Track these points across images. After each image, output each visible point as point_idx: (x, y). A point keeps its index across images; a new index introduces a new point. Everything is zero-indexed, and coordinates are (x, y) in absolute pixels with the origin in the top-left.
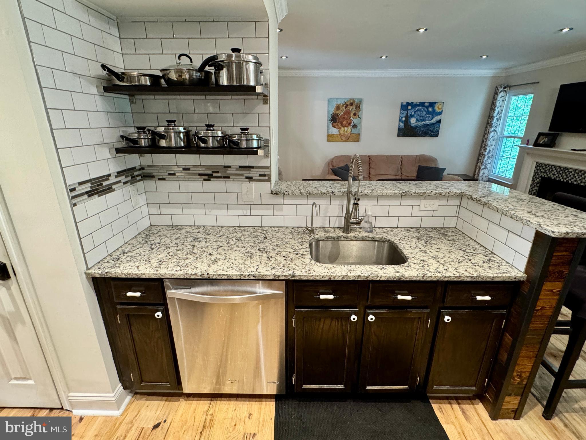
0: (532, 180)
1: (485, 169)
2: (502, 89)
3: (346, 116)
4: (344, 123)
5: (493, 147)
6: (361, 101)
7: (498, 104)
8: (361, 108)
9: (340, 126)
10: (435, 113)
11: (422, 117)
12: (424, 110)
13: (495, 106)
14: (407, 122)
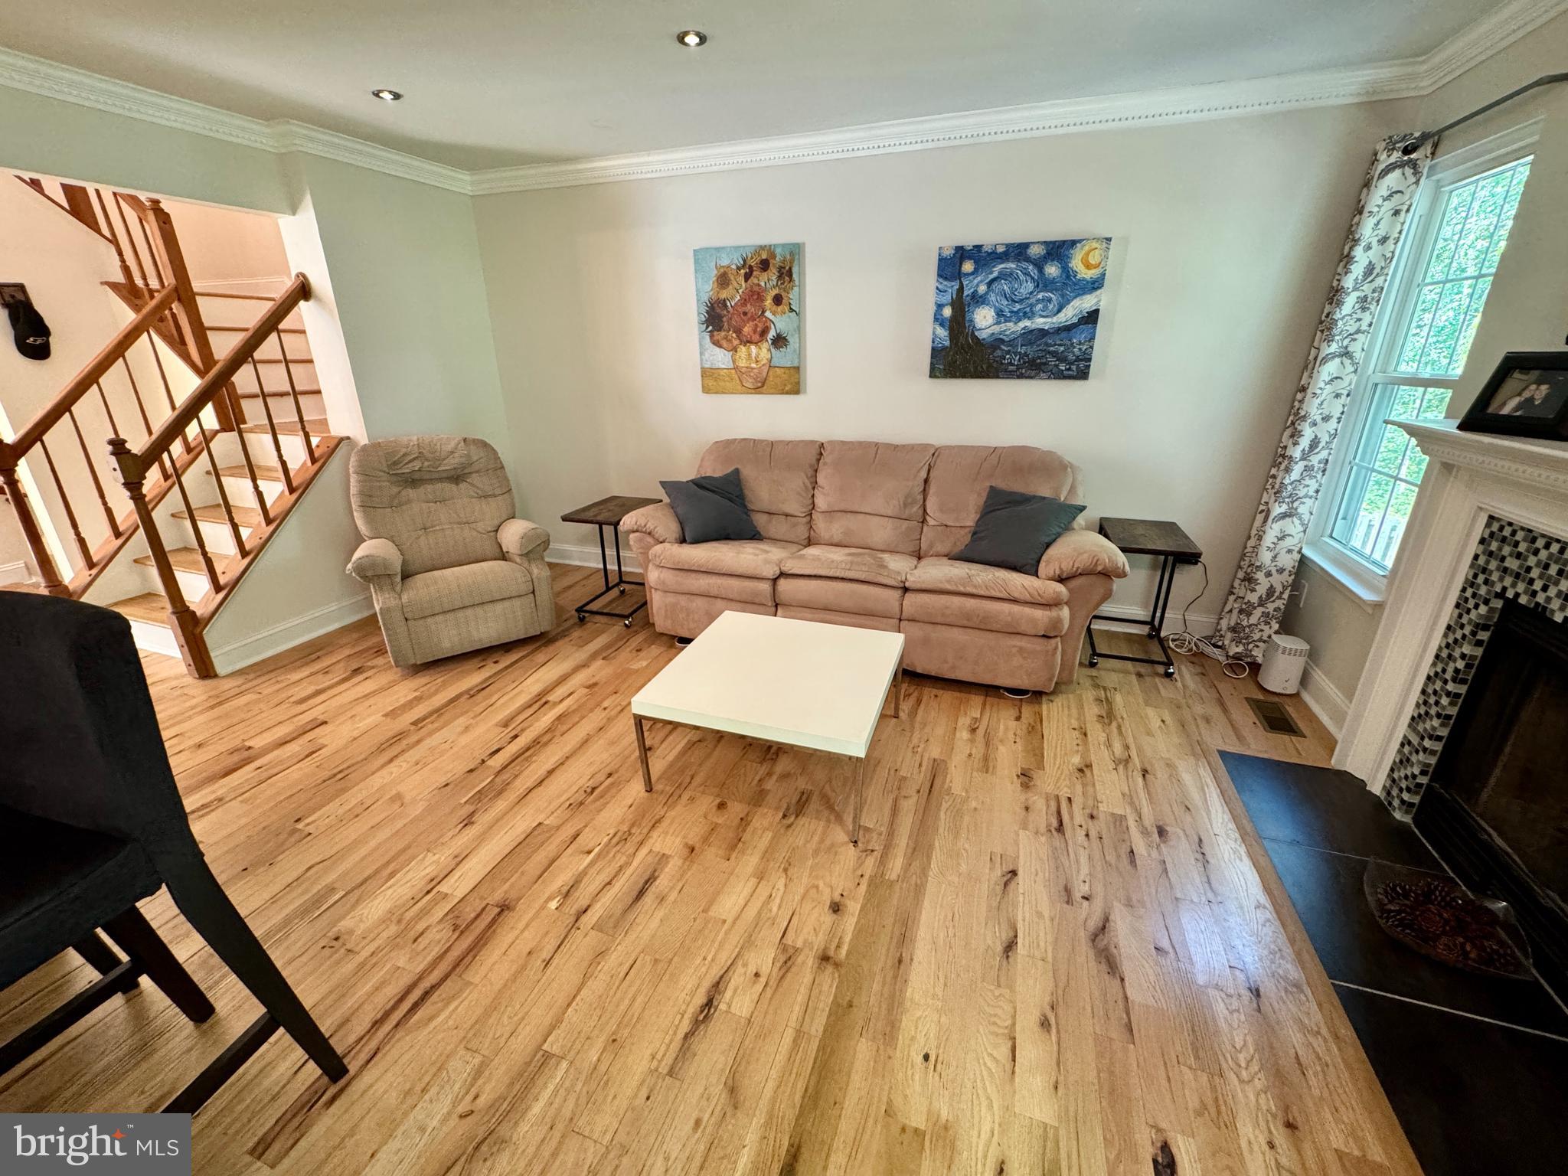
0: (1458, 606)
1: (1288, 520)
2: (1392, 159)
3: (749, 308)
4: (747, 329)
5: (1332, 425)
6: (796, 251)
7: (1367, 230)
8: (795, 276)
9: (736, 342)
10: (1072, 286)
11: (1021, 301)
12: (1027, 274)
13: (1356, 242)
14: (958, 324)
